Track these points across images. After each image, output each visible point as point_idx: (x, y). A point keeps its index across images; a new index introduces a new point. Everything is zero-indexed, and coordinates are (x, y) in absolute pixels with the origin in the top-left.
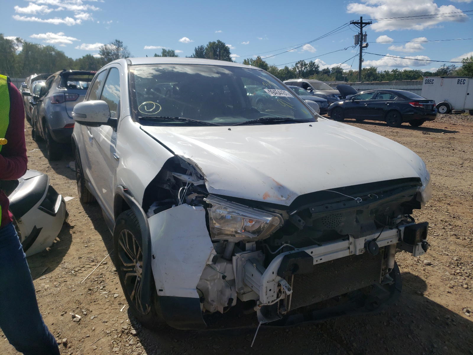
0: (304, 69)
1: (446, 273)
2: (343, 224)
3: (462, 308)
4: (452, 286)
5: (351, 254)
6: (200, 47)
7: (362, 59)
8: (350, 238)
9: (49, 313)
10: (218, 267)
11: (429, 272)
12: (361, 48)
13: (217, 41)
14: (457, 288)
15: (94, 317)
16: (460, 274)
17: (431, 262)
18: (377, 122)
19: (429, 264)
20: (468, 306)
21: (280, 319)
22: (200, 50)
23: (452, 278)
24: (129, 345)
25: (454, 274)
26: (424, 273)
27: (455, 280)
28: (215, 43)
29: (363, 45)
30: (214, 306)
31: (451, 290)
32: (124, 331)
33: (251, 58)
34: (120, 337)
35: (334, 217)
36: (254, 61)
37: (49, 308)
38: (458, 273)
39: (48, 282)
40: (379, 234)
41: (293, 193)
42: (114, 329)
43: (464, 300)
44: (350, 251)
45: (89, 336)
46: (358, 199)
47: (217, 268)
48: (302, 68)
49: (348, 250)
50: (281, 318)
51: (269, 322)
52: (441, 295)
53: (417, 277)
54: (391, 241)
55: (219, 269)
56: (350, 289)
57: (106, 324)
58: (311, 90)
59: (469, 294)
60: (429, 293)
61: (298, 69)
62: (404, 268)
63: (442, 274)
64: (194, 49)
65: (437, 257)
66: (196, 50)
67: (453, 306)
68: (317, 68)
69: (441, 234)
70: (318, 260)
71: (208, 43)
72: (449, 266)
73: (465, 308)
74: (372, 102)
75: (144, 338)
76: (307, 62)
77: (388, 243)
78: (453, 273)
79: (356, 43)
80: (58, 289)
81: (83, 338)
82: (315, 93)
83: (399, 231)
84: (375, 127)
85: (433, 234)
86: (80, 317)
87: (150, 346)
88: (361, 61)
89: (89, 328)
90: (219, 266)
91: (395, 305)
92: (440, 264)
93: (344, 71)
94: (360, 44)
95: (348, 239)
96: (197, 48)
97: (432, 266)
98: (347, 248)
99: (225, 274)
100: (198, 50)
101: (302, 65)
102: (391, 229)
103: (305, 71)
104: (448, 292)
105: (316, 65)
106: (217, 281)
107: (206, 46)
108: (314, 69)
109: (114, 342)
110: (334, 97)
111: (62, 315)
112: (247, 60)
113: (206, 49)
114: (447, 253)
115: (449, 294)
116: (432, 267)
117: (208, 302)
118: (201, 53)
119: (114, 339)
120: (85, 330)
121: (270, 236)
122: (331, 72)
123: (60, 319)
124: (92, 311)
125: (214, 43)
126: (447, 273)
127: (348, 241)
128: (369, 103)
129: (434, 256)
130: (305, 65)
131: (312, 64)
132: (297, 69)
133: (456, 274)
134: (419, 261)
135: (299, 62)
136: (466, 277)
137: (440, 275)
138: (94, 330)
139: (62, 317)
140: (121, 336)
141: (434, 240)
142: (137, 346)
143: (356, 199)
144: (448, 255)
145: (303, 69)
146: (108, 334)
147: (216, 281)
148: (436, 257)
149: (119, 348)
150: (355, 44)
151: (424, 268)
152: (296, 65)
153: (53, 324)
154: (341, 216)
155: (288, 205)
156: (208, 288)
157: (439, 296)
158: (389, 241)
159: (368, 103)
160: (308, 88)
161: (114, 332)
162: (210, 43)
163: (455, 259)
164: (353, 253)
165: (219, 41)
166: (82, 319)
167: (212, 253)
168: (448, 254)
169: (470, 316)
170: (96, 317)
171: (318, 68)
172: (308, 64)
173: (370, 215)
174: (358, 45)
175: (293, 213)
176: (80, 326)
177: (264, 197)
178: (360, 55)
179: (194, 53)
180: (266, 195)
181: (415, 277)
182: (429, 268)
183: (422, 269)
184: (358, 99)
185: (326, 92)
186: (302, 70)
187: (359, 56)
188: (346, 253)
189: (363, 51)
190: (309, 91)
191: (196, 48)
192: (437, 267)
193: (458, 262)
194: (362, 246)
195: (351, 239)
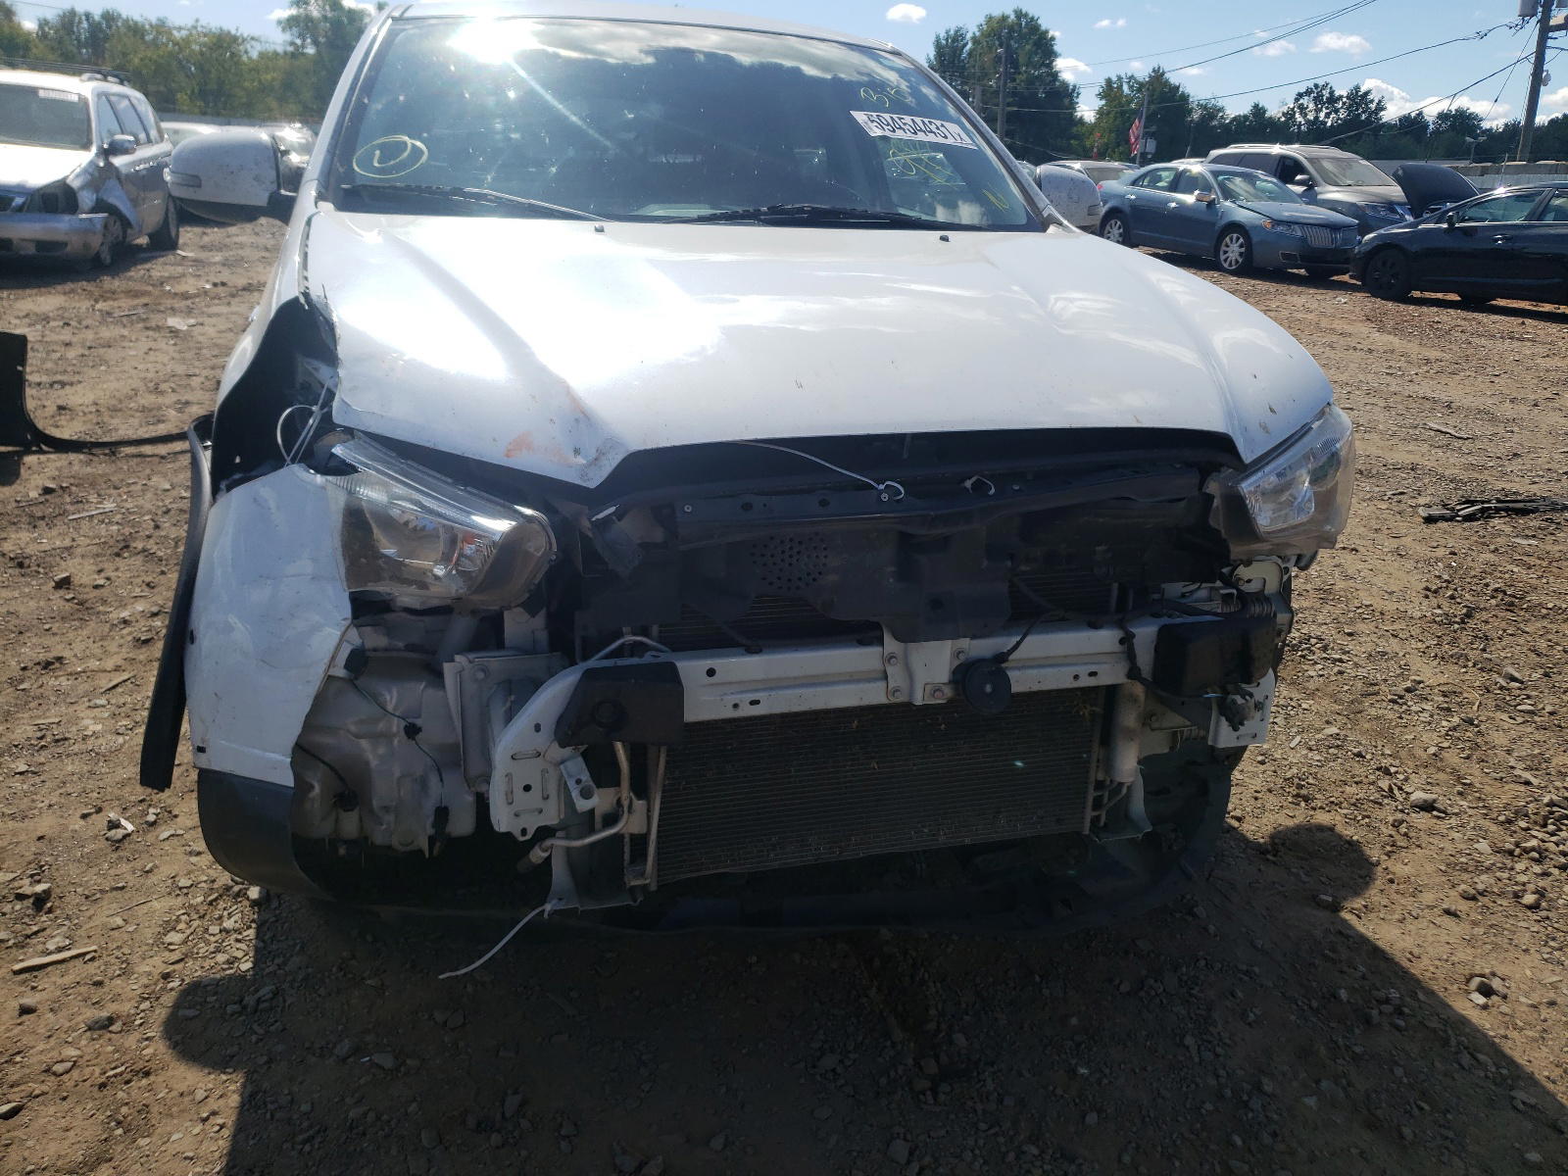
0: (1328, 115)
1: (1476, 846)
2: (832, 578)
3: (1467, 972)
4: (1474, 892)
5: (893, 700)
6: (952, 32)
7: (1544, 74)
8: (888, 638)
9: (50, 806)
10: (390, 692)
11: (1411, 834)
12: (1545, 31)
13: (1016, 12)
14: (1495, 902)
15: (172, 835)
16: (1535, 855)
17: (1434, 801)
18: (1547, 308)
19: (1427, 807)
20: (1501, 970)
21: (631, 903)
22: (953, 41)
23: (1493, 864)
24: (221, 931)
25: (1511, 853)
26: (1391, 836)
27: (1498, 874)
28: (1008, 17)
29: (1553, 22)
30: (384, 827)
31: (1463, 906)
32: (232, 887)
33: (1129, 74)
34: (211, 903)
35: (795, 550)
36: (1141, 85)
37: (61, 791)
38: (1526, 851)
39: (105, 719)
40: (1015, 639)
41: (612, 442)
42: (205, 878)
43: (1496, 946)
44: (891, 686)
45: (123, 888)
46: (886, 489)
47: (388, 698)
48: (1318, 111)
49: (881, 685)
50: (635, 901)
51: (585, 908)
52: (1409, 919)
53: (1353, 846)
54: (1093, 674)
55: (394, 701)
56: (942, 839)
57: (194, 859)
58: (1310, 185)
59: (1532, 929)
60: (1366, 907)
61: (1305, 115)
62: (1321, 808)
63: (1463, 846)
64: (933, 39)
65: (1478, 785)
66: (938, 45)
67: (1437, 962)
68: (1377, 114)
69: (1549, 708)
70: (741, 705)
71: (982, 20)
72: (1509, 822)
73: (1482, 976)
74: (1526, 232)
75: (275, 916)
76: (1342, 91)
77: (1076, 677)
78: (1508, 846)
79: (1527, 13)
80: (121, 740)
81: (101, 891)
82: (1319, 197)
83: (1127, 640)
84: (1523, 323)
85: (1516, 706)
86: (130, 827)
87: (278, 941)
88: (1538, 80)
89: (138, 864)
90: (395, 694)
91: (1206, 929)
92: (1470, 811)
93: (1486, 125)
94: (1539, 15)
95: (880, 642)
96: (941, 36)
97: (1435, 813)
98: (880, 675)
99: (419, 722)
100: (944, 42)
101: (1318, 99)
102: (1094, 626)
103: (1329, 124)
104: (1448, 912)
105: (1372, 101)
106: (399, 742)
107: (976, 30)
108: (1363, 117)
109: (183, 914)
110: (1394, 211)
111: (84, 816)
112: (1114, 79)
113: (975, 40)
114: (1527, 775)
115: (1447, 921)
116: (1438, 818)
117: (371, 811)
118: (954, 52)
119: (191, 906)
120: (124, 867)
121: (527, 595)
122: (1431, 126)
123: (71, 827)
124: (176, 816)
125: (1004, 18)
126: (1483, 846)
127: (881, 649)
128: (1513, 234)
129: (1468, 781)
130: (1333, 99)
131: (1358, 98)
132: (1297, 115)
133: (1518, 851)
134: (1396, 791)
135: (1308, 92)
136: (1555, 867)
137: (1449, 848)
138: (147, 872)
139: (82, 822)
140: (216, 900)
141: (1506, 727)
142: (240, 937)
143: (882, 487)
144: (1528, 783)
145: (1322, 115)
146: (180, 889)
147: (396, 742)
148: (1475, 787)
149: (185, 935)
150: (1523, 15)
151: (1399, 816)
152: (1297, 100)
153: (40, 838)
154: (825, 549)
155: (592, 484)
156: (367, 763)
157: (1402, 921)
158: (1083, 671)
159: (1509, 234)
160: (1299, 177)
161: (203, 885)
162: (990, 19)
163: (1546, 800)
164: (901, 698)
165: (1019, 14)
166: (134, 836)
167: (345, 638)
168: (1533, 780)
169: (1485, 1007)
170: (178, 835)
171: (1382, 113)
172: (1341, 97)
173: (985, 563)
174: (1534, 20)
175: (601, 516)
176: (115, 856)
177: (509, 451)
178: (1537, 58)
179: (932, 53)
180: (521, 443)
181: (1347, 846)
182: (1421, 820)
183: (1391, 819)
184: (1471, 219)
185: (1362, 192)
186: (1317, 118)
187: (1533, 60)
188: (874, 695)
189: (1550, 43)
190: (1299, 189)
191: (938, 37)
192: (1454, 821)
193: (1552, 813)
194: (942, 674)
195: (891, 644)
